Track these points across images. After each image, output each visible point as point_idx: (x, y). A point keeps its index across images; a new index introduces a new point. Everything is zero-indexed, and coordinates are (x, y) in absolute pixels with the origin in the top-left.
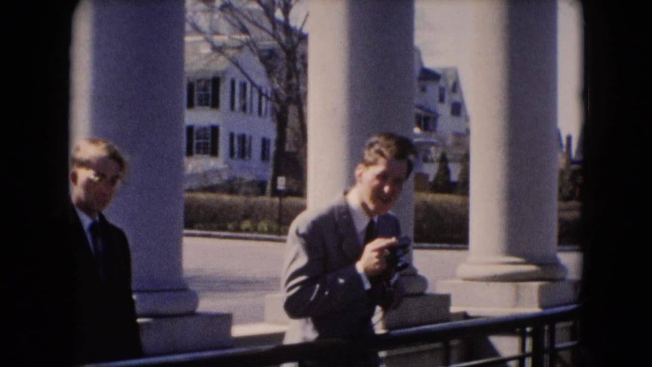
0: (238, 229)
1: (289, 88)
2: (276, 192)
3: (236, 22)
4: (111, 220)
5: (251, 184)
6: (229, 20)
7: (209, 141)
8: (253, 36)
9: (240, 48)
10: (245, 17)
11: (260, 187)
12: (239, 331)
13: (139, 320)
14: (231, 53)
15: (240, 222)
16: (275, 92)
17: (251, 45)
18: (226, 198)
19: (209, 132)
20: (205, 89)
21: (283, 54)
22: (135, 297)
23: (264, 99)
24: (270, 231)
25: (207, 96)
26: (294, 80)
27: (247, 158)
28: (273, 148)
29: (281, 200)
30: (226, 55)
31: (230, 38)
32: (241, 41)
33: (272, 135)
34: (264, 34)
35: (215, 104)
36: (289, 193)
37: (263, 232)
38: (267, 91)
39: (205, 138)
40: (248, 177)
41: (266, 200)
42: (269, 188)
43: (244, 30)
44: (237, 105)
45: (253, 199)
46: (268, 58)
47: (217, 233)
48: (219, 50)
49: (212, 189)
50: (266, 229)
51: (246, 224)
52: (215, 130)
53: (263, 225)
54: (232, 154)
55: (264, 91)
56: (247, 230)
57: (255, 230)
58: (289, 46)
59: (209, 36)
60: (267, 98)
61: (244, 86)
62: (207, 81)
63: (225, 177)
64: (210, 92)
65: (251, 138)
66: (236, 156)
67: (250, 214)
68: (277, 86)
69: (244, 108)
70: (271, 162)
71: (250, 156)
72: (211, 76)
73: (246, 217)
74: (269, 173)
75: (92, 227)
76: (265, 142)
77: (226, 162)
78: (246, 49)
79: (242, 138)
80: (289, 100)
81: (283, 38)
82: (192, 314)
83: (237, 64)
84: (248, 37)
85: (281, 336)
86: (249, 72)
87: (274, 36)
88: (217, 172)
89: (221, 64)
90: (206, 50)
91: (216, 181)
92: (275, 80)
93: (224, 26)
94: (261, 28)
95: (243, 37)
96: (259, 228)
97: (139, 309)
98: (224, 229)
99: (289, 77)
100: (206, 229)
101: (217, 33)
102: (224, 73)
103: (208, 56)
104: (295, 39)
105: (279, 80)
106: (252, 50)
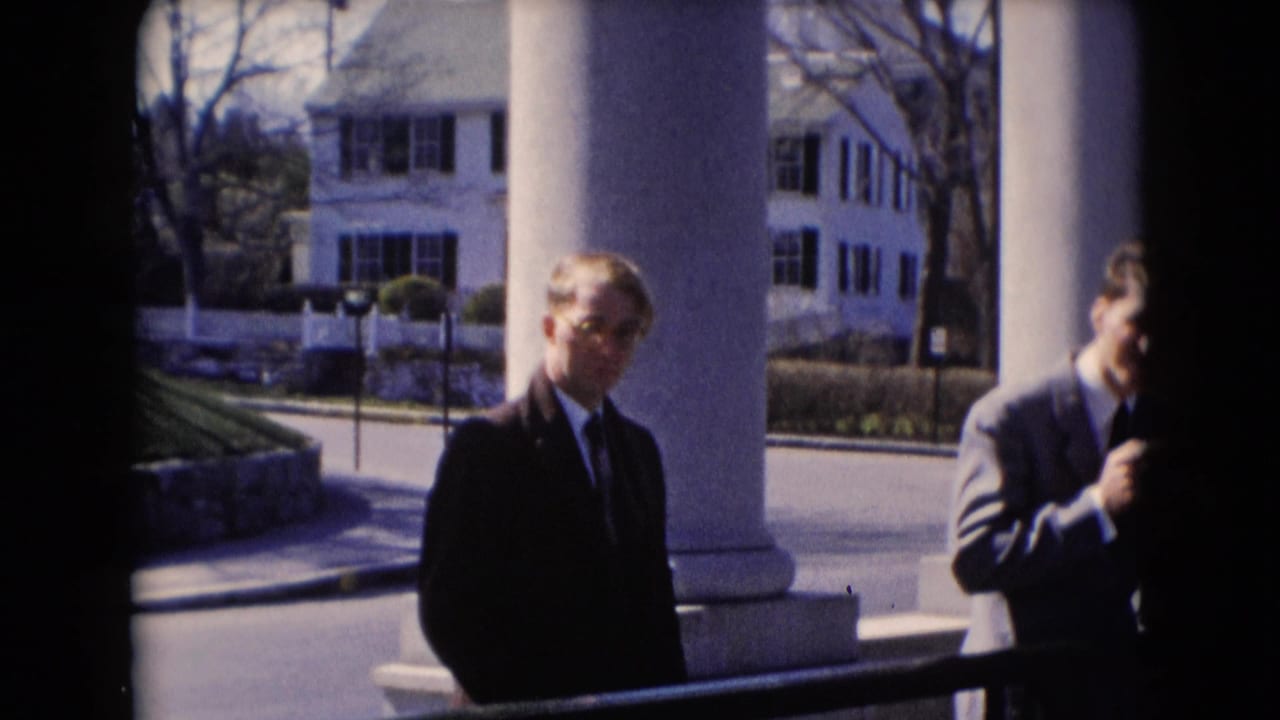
0: (856, 432)
1: (951, 155)
2: (927, 359)
3: (849, 26)
4: (627, 412)
5: (881, 341)
6: (837, 24)
7: (799, 258)
8: (884, 52)
9: (858, 77)
10: (867, 15)
11: (897, 349)
12: (870, 628)
13: (680, 609)
14: (841, 86)
15: (858, 417)
16: (927, 165)
17: (879, 69)
18: (832, 370)
19: (800, 242)
20: (791, 157)
21: (939, 87)
22: (672, 564)
23: (904, 177)
24: (918, 435)
25: (795, 172)
26: (962, 140)
27: (872, 291)
28: (922, 273)
29: (938, 376)
30: (831, 91)
31: (839, 56)
32: (859, 62)
33: (921, 247)
34: (903, 49)
35: (811, 187)
36: (954, 360)
37: (902, 436)
38: (910, 162)
39: (793, 251)
40: (877, 328)
41: (910, 373)
42: (914, 350)
43: (867, 43)
44: (853, 189)
45: (885, 373)
46: (911, 97)
47: (816, 439)
48: (816, 80)
49: (806, 352)
50: (909, 429)
51: (871, 422)
52: (810, 237)
53: (905, 424)
54: (843, 283)
55: (904, 159)
56: (874, 434)
57: (888, 432)
58: (952, 73)
59: (798, 53)
60: (911, 175)
61: (866, 151)
62: (796, 141)
63: (832, 328)
64: (801, 162)
65: (879, 252)
66: (852, 287)
67: (879, 401)
68: (929, 151)
69: (866, 195)
70: (919, 300)
71: (878, 288)
72: (802, 132)
73: (872, 407)
74: (916, 323)
75: (590, 427)
76: (907, 262)
77: (831, 302)
78: (870, 77)
79: (864, 253)
80: (953, 179)
81: (941, 57)
82: (782, 595)
83: (852, 108)
84: (873, 55)
85: (958, 637)
86: (876, 123)
87: (925, 53)
88: (814, 318)
89: (822, 108)
90: (791, 80)
91: (812, 337)
92: (927, 141)
93: (825, 32)
94: (897, 36)
95: (865, 56)
96: (896, 430)
97: (679, 587)
98: (830, 431)
99: (953, 134)
100: (794, 430)
101: (814, 47)
102: (829, 125)
103: (796, 92)
104: (964, 60)
105: (935, 141)
106: (880, 79)
